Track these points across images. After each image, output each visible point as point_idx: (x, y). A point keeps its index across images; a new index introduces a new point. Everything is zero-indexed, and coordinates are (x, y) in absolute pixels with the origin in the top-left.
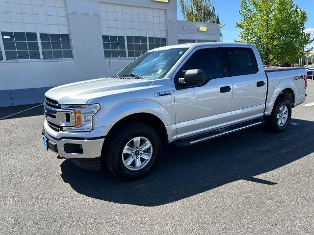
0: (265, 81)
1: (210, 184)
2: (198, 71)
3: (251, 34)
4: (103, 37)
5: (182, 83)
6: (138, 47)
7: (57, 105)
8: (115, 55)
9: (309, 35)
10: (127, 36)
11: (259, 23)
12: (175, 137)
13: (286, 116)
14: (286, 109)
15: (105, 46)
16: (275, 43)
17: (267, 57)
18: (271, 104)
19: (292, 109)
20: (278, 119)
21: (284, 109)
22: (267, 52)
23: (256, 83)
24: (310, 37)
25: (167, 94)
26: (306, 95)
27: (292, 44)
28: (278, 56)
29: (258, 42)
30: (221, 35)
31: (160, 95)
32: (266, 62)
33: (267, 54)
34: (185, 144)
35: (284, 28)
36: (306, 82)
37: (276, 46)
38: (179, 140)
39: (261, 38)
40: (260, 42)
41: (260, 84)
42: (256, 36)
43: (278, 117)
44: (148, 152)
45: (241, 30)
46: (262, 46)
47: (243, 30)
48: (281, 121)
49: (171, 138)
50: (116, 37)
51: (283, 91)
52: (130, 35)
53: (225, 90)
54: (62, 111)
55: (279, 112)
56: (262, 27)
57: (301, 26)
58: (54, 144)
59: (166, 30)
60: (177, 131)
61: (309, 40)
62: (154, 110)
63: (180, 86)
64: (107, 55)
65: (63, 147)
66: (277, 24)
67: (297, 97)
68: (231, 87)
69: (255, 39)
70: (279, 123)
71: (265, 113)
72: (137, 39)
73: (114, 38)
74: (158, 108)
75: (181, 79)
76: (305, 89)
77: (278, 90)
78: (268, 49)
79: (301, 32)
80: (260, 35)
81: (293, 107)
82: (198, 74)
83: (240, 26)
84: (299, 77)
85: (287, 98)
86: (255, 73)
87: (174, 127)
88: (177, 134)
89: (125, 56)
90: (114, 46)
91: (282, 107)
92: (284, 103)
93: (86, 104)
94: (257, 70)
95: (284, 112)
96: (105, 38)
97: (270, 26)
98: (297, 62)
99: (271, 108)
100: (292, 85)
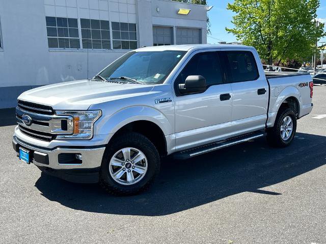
0: (267, 89)
1: (214, 195)
2: (200, 77)
3: (248, 20)
4: (47, 18)
5: (182, 89)
6: (96, 34)
7: (50, 111)
8: (64, 44)
9: (322, 25)
10: (81, 19)
11: (258, 5)
12: (174, 148)
13: (291, 129)
14: (290, 120)
15: (50, 32)
16: (280, 34)
17: (269, 54)
18: (273, 114)
19: (298, 120)
20: (282, 132)
21: (287, 120)
22: (270, 46)
23: (257, 91)
24: (324, 29)
25: (167, 101)
26: (312, 105)
27: (301, 36)
28: (284, 52)
29: (257, 32)
30: (208, 20)
31: (160, 102)
32: (269, 59)
33: (269, 48)
34: (185, 157)
35: (290, 14)
36: (312, 90)
37: (281, 38)
38: (177, 153)
39: (261, 27)
40: (260, 31)
41: (261, 92)
42: (255, 23)
43: (282, 130)
44: (143, 166)
45: (235, 14)
46: (262, 38)
47: (238, 14)
48: (286, 135)
49: (171, 149)
50: (65, 19)
51: (286, 100)
52: (86, 17)
53: (225, 97)
54: (57, 118)
55: (283, 124)
56: (263, 11)
57: (313, 13)
58: (45, 155)
59: (136, 14)
60: (177, 142)
61: (323, 32)
62: (155, 117)
63: (180, 93)
64: (52, 44)
65: (57, 157)
66: (281, 8)
67: (302, 107)
68: (231, 94)
69: (253, 27)
70: (283, 136)
71: (268, 124)
72: (95, 23)
73: (62, 21)
74: (158, 116)
75: (182, 85)
76: (311, 97)
77: (280, 99)
78: (270, 42)
79: (313, 20)
80: (260, 22)
81: (298, 118)
82: (200, 80)
83: (233, 8)
84: (303, 84)
85: (291, 108)
86: (256, 79)
87: (174, 136)
88: (176, 145)
89: (78, 47)
90: (63, 32)
91: (286, 118)
92: (288, 113)
93: (87, 110)
94: (258, 76)
95: (288, 125)
96: (50, 20)
97: (272, 11)
98: (309, 60)
99: (274, 119)
100: (296, 93)
